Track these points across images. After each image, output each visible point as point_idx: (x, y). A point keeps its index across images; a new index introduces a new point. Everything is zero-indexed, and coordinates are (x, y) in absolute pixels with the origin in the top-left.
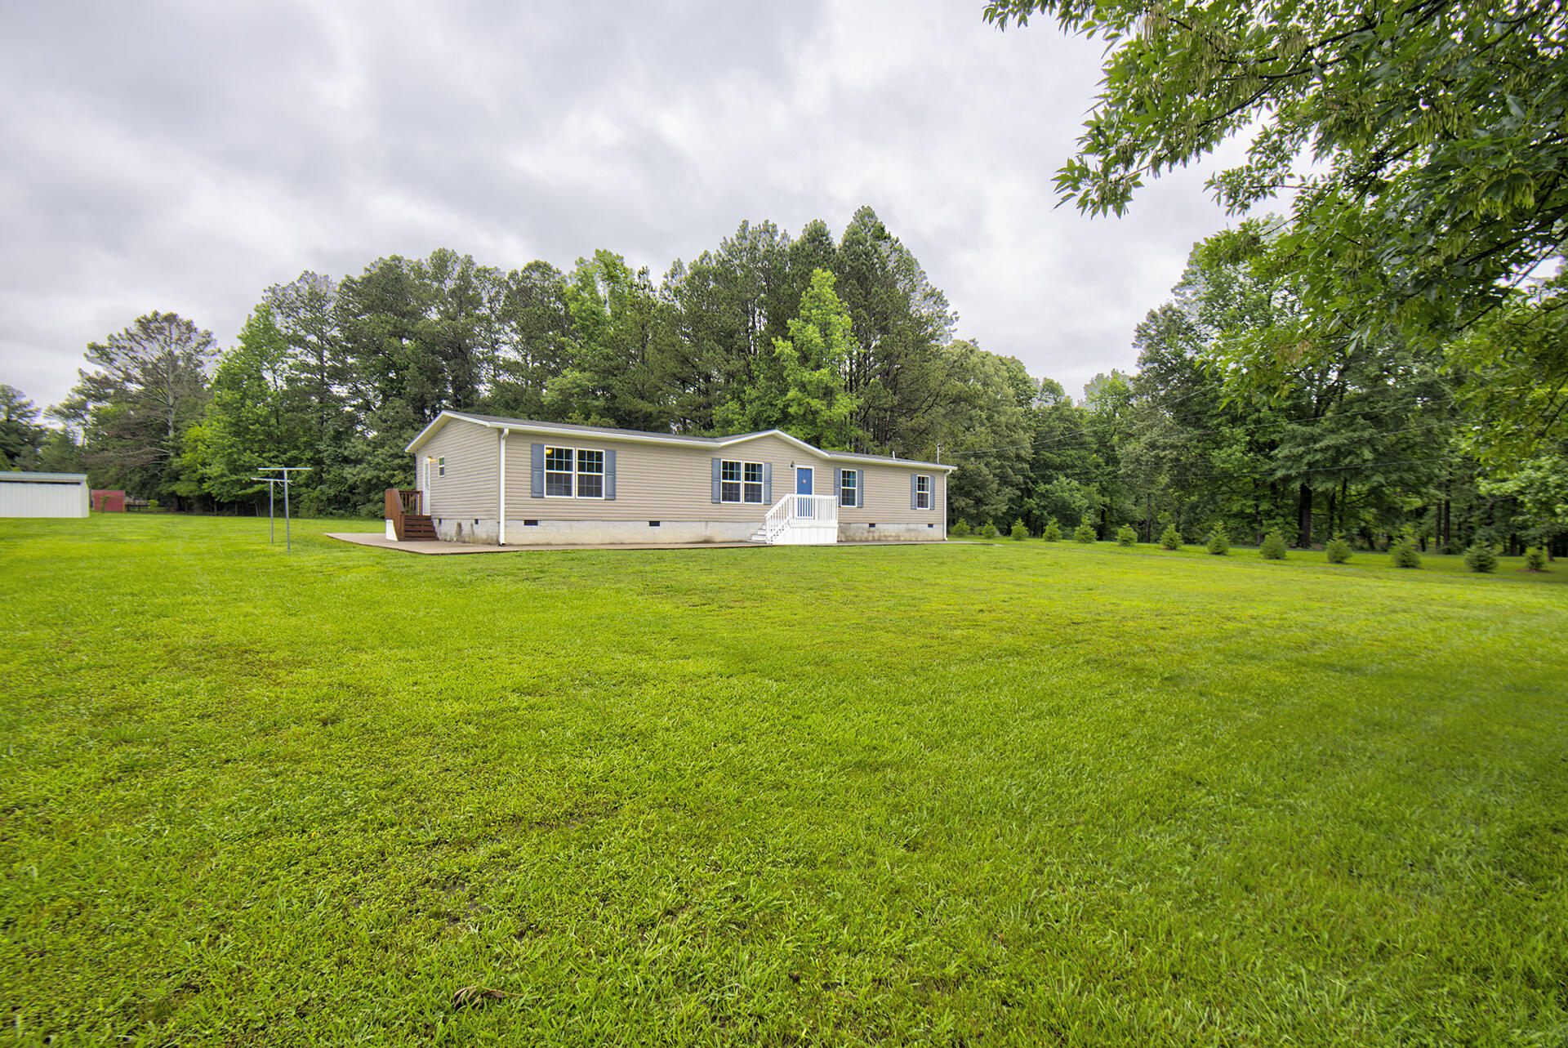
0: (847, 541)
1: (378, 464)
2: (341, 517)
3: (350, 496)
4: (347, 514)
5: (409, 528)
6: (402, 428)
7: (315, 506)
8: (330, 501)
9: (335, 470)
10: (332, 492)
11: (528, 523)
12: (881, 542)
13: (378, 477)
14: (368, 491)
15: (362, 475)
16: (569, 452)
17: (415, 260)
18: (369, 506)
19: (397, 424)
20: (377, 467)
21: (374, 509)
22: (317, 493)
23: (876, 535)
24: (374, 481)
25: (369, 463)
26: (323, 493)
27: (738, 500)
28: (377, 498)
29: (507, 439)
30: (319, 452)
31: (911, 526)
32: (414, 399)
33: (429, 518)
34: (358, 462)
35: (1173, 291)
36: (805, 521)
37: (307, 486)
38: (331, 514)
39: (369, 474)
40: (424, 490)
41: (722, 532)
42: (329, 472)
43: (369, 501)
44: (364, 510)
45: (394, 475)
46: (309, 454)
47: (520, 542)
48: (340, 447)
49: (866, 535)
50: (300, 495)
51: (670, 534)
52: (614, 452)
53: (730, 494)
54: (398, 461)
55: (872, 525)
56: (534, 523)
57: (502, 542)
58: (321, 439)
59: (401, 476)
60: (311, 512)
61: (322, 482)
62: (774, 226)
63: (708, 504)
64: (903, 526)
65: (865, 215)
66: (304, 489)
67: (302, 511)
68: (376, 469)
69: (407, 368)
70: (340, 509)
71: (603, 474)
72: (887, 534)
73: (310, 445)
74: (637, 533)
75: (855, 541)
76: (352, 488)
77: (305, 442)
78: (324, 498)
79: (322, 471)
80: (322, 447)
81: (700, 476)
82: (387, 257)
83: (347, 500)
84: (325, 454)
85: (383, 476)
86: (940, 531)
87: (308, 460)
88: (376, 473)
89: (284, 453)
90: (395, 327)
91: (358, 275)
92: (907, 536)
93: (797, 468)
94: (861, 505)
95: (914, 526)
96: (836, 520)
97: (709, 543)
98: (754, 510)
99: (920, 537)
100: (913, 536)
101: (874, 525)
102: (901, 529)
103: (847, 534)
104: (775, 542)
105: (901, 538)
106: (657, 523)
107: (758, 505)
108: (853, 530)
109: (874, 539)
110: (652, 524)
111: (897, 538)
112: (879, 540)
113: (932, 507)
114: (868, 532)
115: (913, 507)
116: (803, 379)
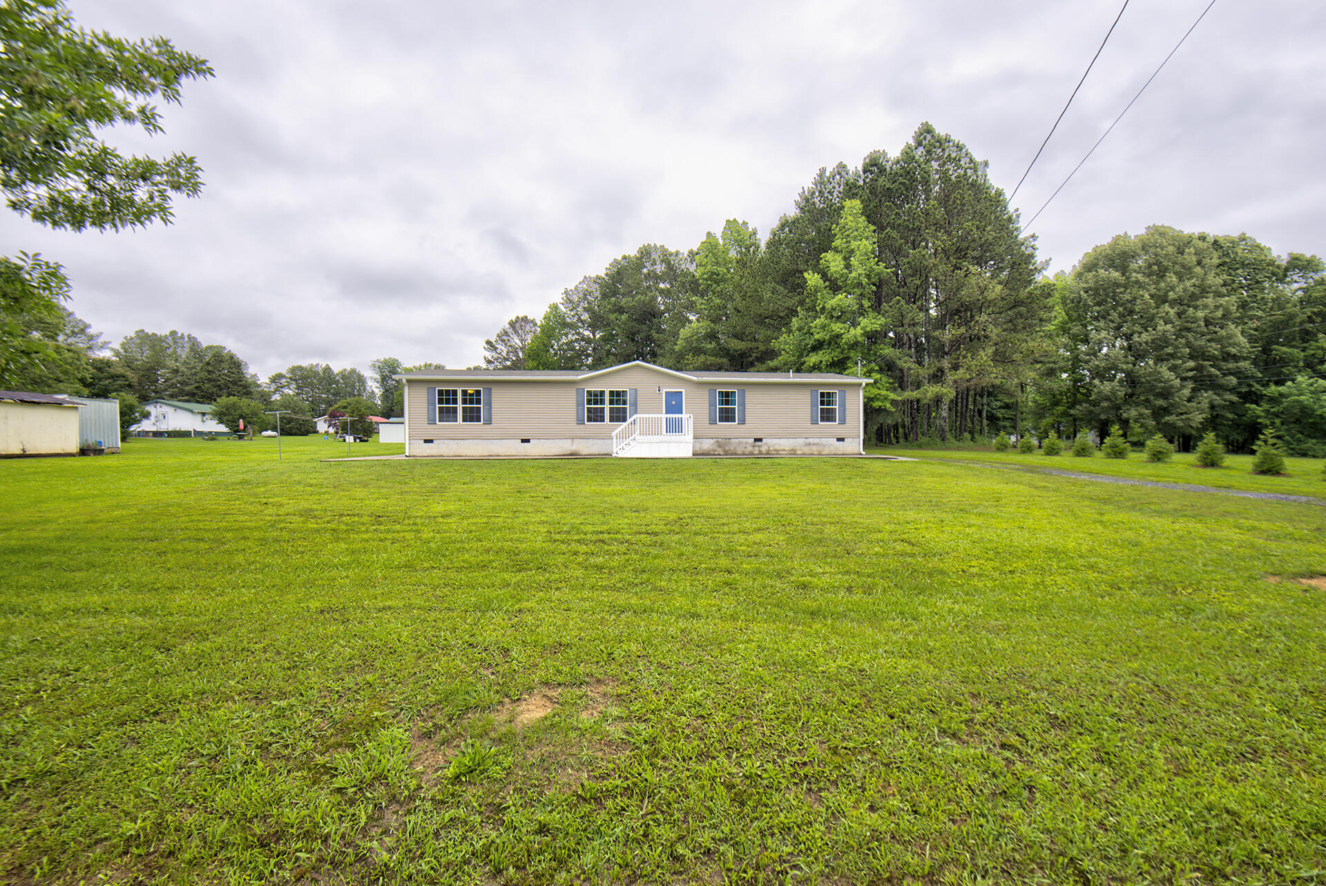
0: (725, 454)
11: (426, 441)
12: (768, 455)
16: (455, 392)
23: (764, 449)
27: (602, 420)
31: (811, 440)
36: (674, 437)
41: (585, 447)
47: (421, 454)
49: (750, 449)
51: (536, 448)
52: (490, 389)
53: (596, 416)
55: (758, 440)
56: (431, 441)
57: (408, 453)
63: (573, 425)
64: (801, 441)
71: (482, 406)
72: (778, 448)
74: (513, 448)
75: (735, 454)
81: (566, 404)
86: (855, 445)
92: (806, 450)
93: (664, 391)
94: (742, 421)
95: (816, 441)
96: (691, 436)
97: (574, 455)
98: (620, 429)
99: (826, 451)
100: (815, 449)
101: (760, 440)
102: (797, 443)
103: (727, 448)
104: (620, 455)
105: (799, 452)
106: (528, 441)
107: (624, 424)
108: (734, 445)
109: (760, 453)
110: (524, 441)
111: (793, 452)
112: (767, 454)
113: (843, 422)
114: (754, 446)
115: (814, 422)
116: (828, 306)
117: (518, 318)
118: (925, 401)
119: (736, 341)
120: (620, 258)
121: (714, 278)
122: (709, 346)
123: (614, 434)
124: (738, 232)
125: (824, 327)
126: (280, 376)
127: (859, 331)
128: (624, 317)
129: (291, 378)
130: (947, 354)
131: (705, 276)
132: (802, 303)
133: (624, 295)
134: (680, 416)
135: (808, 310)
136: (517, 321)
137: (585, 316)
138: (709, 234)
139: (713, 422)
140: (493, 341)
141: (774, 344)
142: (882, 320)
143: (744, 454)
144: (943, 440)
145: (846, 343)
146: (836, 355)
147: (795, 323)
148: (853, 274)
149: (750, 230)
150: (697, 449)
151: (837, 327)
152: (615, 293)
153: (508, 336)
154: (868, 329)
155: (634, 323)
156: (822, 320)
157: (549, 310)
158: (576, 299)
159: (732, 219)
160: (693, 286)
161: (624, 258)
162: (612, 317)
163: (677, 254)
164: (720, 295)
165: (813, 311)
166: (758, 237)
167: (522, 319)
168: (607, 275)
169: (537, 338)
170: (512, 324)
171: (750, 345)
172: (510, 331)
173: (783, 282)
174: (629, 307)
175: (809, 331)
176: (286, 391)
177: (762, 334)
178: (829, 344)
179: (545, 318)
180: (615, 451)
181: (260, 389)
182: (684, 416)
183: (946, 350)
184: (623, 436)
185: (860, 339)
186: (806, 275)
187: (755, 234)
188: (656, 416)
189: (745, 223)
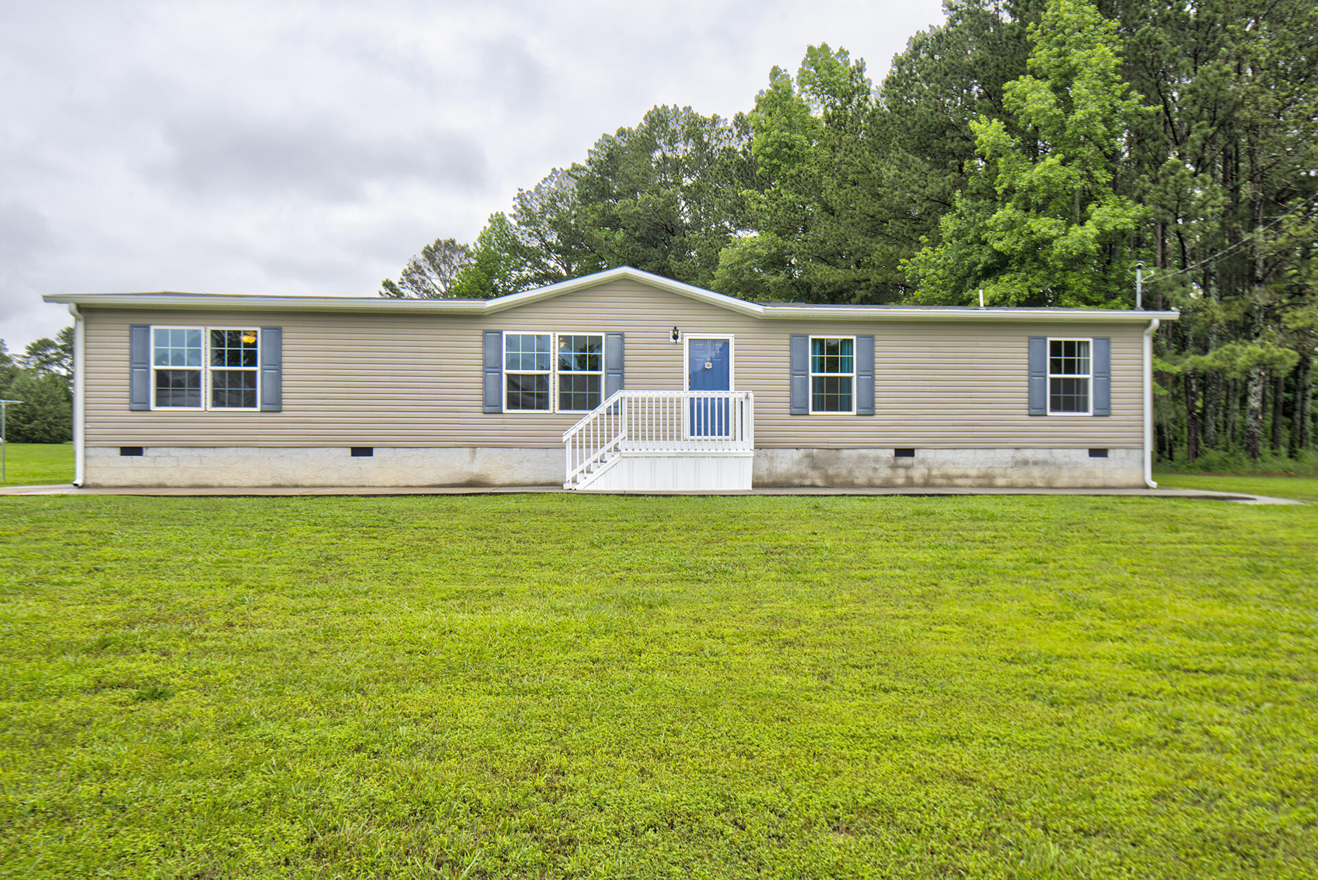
0: (830, 485)
11: (127, 451)
12: (929, 490)
16: (196, 337)
23: (918, 474)
27: (544, 405)
31: (1028, 454)
36: (709, 444)
41: (501, 466)
47: (113, 482)
49: (885, 472)
51: (388, 470)
52: (279, 330)
53: (528, 395)
55: (904, 453)
56: (136, 451)
57: (79, 481)
63: (475, 414)
64: (1006, 455)
72: (952, 471)
74: (332, 469)
75: (852, 485)
81: (457, 366)
86: (1133, 465)
92: (1018, 476)
93: (686, 338)
94: (869, 409)
95: (1041, 455)
96: (749, 442)
97: (475, 487)
98: (581, 425)
99: (1064, 480)
100: (1037, 475)
101: (909, 452)
102: (997, 460)
103: (831, 471)
104: (582, 486)
105: (1000, 481)
106: (367, 452)
107: (592, 415)
108: (850, 463)
109: (910, 482)
110: (358, 452)
111: (987, 481)
112: (926, 484)
113: (1104, 410)
114: (894, 467)
115: (1036, 411)
116: (1022, 183)
117: (439, 242)
118: (1232, 375)
119: (824, 267)
120: (613, 134)
121: (785, 152)
122: (774, 279)
123: (567, 437)
124: (830, 68)
125: (1011, 225)
126: (46, 344)
127: (1090, 229)
128: (620, 236)
129: (63, 348)
130: (1259, 282)
131: (769, 150)
132: (960, 185)
133: (618, 197)
134: (722, 394)
135: (976, 196)
136: (437, 249)
137: (553, 238)
138: (775, 72)
139: (798, 410)
140: (396, 281)
141: (907, 267)
142: (1136, 210)
143: (871, 485)
144: (1254, 456)
145: (1061, 257)
146: (1037, 281)
147: (948, 223)
148: (1079, 114)
149: (852, 64)
150: (763, 472)
151: (1042, 225)
152: (604, 193)
153: (423, 273)
154: (1108, 227)
155: (638, 246)
156: (1005, 213)
157: (489, 225)
158: (537, 208)
159: (817, 45)
160: (745, 171)
161: (621, 133)
162: (601, 234)
163: (715, 120)
164: (796, 183)
165: (989, 197)
166: (866, 75)
167: (447, 245)
168: (590, 162)
169: (468, 272)
170: (429, 254)
171: (854, 273)
172: (425, 265)
173: (922, 149)
174: (629, 216)
175: (977, 237)
176: (55, 368)
177: (879, 249)
178: (1022, 262)
179: (482, 239)
180: (569, 475)
181: (9, 366)
182: (733, 394)
183: (1259, 273)
184: (588, 442)
185: (1092, 247)
186: (973, 125)
187: (861, 70)
188: (667, 394)
189: (843, 53)
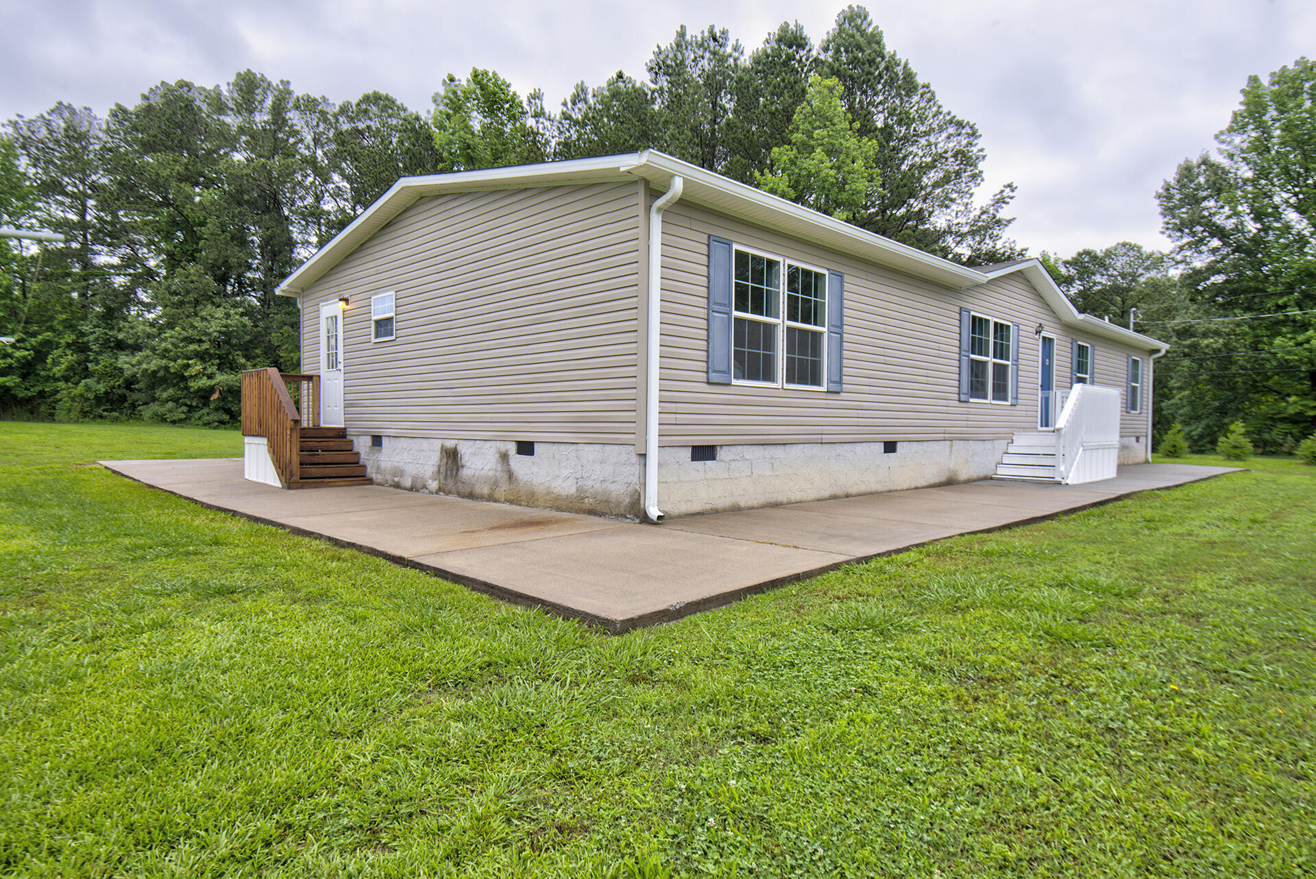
1: (166, 350)
2: (115, 420)
3: (128, 393)
4: (123, 418)
5: (308, 459)
6: (197, 303)
7: (77, 406)
8: (99, 400)
9: (105, 359)
10: (101, 388)
13: (167, 368)
14: (152, 387)
15: (144, 366)
16: (773, 272)
17: (210, 86)
18: (154, 407)
19: (191, 297)
20: (165, 354)
21: (162, 410)
22: (80, 388)
24: (162, 373)
25: (154, 349)
26: (88, 389)
28: (165, 395)
29: (666, 212)
30: (82, 334)
32: (213, 266)
33: (341, 434)
34: (136, 348)
35: (1216, 137)
37: (66, 379)
38: (101, 417)
39: (155, 364)
40: (324, 372)
41: (966, 462)
42: (97, 363)
43: (154, 399)
44: (147, 411)
45: (188, 366)
46: (69, 337)
48: (112, 329)
50: (56, 392)
52: (841, 276)
54: (192, 347)
57: (655, 510)
58: (85, 318)
59: (199, 367)
60: (72, 415)
61: (87, 374)
62: (724, 32)
63: (955, 403)
65: (853, 19)
66: (62, 384)
67: (60, 414)
68: (163, 357)
69: (203, 224)
70: (112, 410)
71: (825, 329)
73: (70, 326)
76: (129, 384)
77: (64, 321)
78: (91, 396)
79: (87, 360)
80: (86, 328)
81: (947, 346)
82: (172, 82)
83: (123, 398)
84: (91, 338)
85: (174, 366)
87: (68, 345)
88: (164, 362)
89: (34, 335)
90: (187, 169)
91: (133, 104)
93: (1041, 335)
104: (1070, 480)
106: (893, 446)
110: (887, 446)
113: (1141, 409)
115: (1127, 409)
